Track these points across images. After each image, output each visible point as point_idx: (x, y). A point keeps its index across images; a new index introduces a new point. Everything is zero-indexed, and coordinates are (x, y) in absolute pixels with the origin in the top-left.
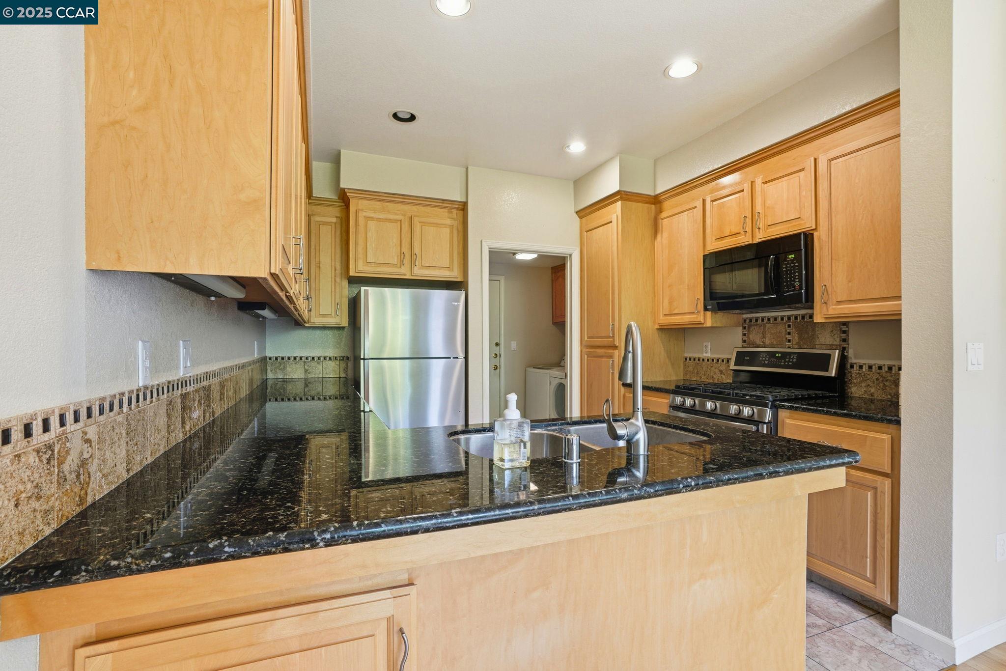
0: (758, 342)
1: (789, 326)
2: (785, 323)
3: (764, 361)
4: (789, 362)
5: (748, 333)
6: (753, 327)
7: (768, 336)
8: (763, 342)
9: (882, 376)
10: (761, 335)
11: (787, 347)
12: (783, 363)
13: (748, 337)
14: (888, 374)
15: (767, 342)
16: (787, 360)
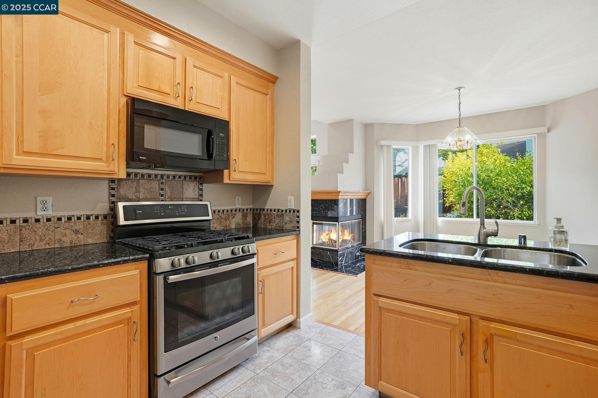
0: (130, 196)
1: (162, 183)
2: (159, 181)
3: (160, 213)
4: (182, 212)
5: (117, 188)
6: (125, 182)
7: (142, 190)
8: (136, 197)
9: (220, 216)
10: (135, 189)
11: (160, 200)
12: (177, 214)
13: (118, 191)
14: (223, 215)
15: (141, 196)
16: (180, 210)
